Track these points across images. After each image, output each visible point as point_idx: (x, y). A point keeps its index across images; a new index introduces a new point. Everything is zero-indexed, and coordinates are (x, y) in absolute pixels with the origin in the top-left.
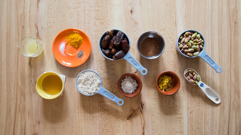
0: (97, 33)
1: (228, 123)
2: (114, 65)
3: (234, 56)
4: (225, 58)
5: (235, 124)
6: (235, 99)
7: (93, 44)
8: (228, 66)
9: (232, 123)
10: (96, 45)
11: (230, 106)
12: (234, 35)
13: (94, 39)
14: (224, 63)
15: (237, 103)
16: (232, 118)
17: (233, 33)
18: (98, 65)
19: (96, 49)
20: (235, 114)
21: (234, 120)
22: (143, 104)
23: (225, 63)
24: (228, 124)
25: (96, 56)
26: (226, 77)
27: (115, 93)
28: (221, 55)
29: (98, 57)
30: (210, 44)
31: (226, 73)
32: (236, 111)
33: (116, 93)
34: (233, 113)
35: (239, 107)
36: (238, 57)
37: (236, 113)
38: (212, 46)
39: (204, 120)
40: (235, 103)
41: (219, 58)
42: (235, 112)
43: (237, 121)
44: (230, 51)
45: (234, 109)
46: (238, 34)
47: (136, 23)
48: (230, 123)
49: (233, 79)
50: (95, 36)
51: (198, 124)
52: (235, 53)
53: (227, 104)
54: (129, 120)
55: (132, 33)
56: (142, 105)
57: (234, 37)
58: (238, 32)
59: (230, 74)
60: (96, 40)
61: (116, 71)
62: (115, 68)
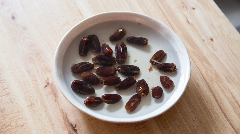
2: (7, 88)
9: (221, 100)
16: (218, 94)
20: (217, 86)
21: (222, 96)
22: (74, 126)
24: (216, 104)
27: (21, 126)
32: (217, 83)
33: (23, 125)
36: (180, 21)
37: (219, 86)
39: (180, 112)
43: (227, 94)
47: (24, 28)
51: (174, 120)
53: (200, 79)
55: (22, 41)
56: (74, 128)
57: (162, 4)
61: (13, 95)
62: (10, 92)
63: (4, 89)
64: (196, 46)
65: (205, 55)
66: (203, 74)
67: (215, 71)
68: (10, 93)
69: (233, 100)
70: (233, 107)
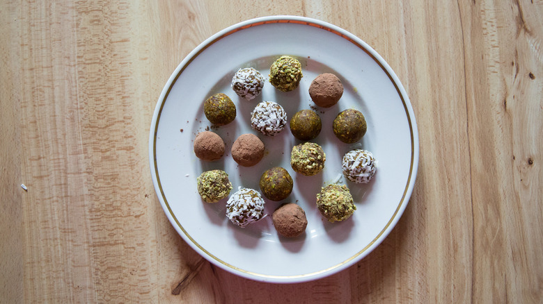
0: (82, 48)
1: (470, 292)
2: (131, 137)
3: (476, 95)
4: (452, 101)
5: (491, 294)
6: (487, 220)
7: (73, 80)
8: (462, 123)
9: (481, 291)
10: (81, 84)
11: (473, 241)
12: (473, 36)
13: (75, 65)
14: (449, 115)
15: (494, 233)
16: (482, 278)
17: (469, 31)
18: (86, 139)
19: (82, 93)
20: (489, 264)
21: (487, 285)
23: (452, 117)
24: (469, 296)
25: (82, 113)
26: (456, 156)
27: (136, 217)
28: (437, 94)
29: (86, 116)
30: (405, 63)
31: (455, 145)
32: (492, 257)
33: (139, 216)
34: (484, 263)
35: (501, 245)
36: (489, 98)
37: (492, 263)
38: (410, 68)
39: (400, 289)
40: (489, 232)
41: (435, 104)
42: (488, 260)
43: (497, 285)
44: (463, 81)
45: (485, 251)
46: (485, 32)
47: (191, 17)
48: (478, 291)
49: (478, 162)
50: (79, 57)
51: (383, 299)
52: (479, 87)
53: (465, 237)
54: (180, 296)
55: (179, 44)
57: (473, 42)
58: (484, 26)
59: (467, 149)
60: (80, 69)
61: (137, 155)
62: (134, 146)
63: (125, 137)
64: (493, 164)
65: (501, 191)
66: (475, 229)
67: (501, 231)
68: (133, 148)
69: (502, 300)
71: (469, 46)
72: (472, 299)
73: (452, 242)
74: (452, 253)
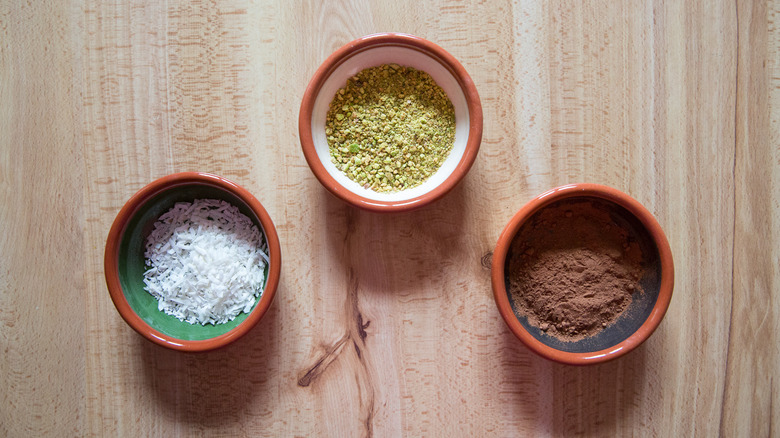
0: (176, 20)
1: (720, 401)
2: (245, 156)
3: (750, 119)
4: (715, 128)
5: (750, 405)
6: (753, 300)
7: (162, 68)
8: (727, 159)
9: (736, 400)
10: (174, 74)
11: (730, 329)
12: (753, 32)
13: (164, 46)
14: (710, 147)
15: (760, 319)
16: (738, 381)
17: (747, 25)
18: (179, 156)
19: (174, 88)
20: (749, 362)
21: (745, 391)
22: (364, 324)
23: (714, 149)
24: (719, 405)
25: (173, 117)
26: (714, 207)
28: (695, 116)
29: (179, 122)
30: (652, 68)
31: (715, 190)
32: (754, 353)
34: (743, 361)
35: (769, 336)
36: (768, 125)
37: (754, 362)
38: (658, 75)
39: (622, 391)
40: (753, 317)
41: (690, 130)
42: (749, 357)
43: (759, 392)
44: (733, 99)
45: (746, 344)
46: (770, 27)
48: (731, 399)
49: (745, 218)
50: (170, 34)
51: (598, 404)
52: (756, 107)
53: (719, 323)
54: (309, 388)
55: (321, 21)
56: (364, 327)
57: (751, 42)
58: (770, 18)
59: (731, 198)
60: (173, 51)
61: (253, 183)
62: (249, 170)
63: (237, 156)
64: (767, 222)
65: (775, 260)
66: (734, 313)
67: (770, 317)
68: (247, 173)
69: (765, 414)
70: (752, 431)
71: (745, 47)
72: (723, 410)
73: (700, 329)
74: (699, 345)
